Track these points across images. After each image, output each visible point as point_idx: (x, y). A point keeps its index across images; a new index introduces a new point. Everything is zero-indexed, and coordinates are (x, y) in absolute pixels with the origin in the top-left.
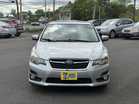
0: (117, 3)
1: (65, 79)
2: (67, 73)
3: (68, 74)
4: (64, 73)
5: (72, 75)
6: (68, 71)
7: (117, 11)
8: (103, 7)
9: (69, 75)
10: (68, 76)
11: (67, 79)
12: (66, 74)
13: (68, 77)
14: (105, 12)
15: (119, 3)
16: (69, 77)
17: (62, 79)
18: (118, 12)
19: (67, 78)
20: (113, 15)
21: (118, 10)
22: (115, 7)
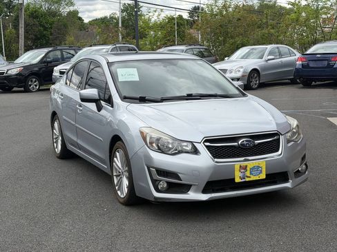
0: (41, 7)
1: (243, 180)
2: (246, 166)
3: (248, 169)
4: (240, 166)
5: (257, 169)
6: (249, 160)
7: (43, 26)
8: (8, 16)
9: (251, 169)
10: (248, 173)
11: (247, 179)
12: (245, 168)
13: (248, 175)
14: (15, 28)
15: (45, 7)
16: (251, 173)
17: (237, 180)
18: (45, 29)
19: (248, 177)
20: (36, 36)
21: (47, 23)
22: (37, 17)
